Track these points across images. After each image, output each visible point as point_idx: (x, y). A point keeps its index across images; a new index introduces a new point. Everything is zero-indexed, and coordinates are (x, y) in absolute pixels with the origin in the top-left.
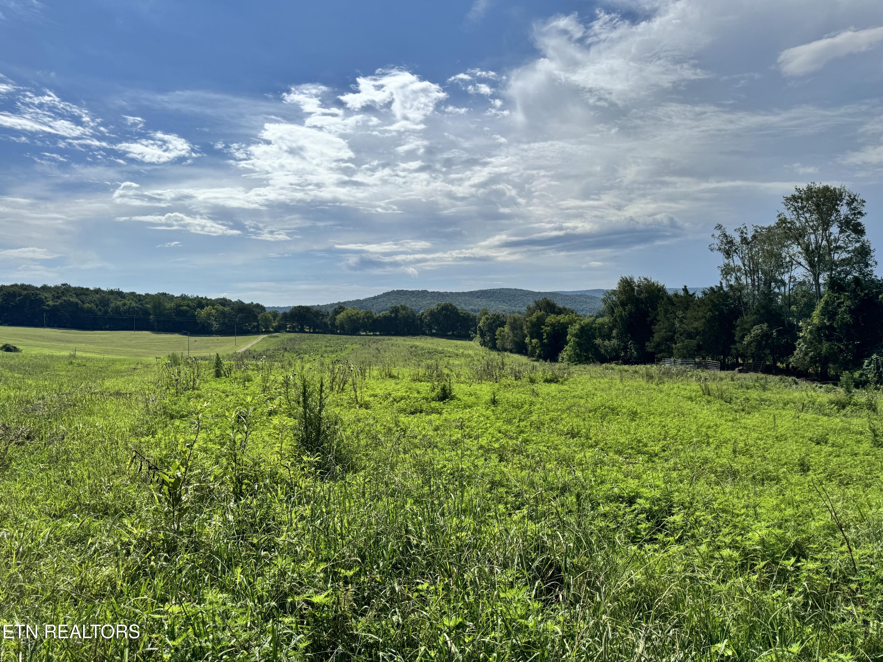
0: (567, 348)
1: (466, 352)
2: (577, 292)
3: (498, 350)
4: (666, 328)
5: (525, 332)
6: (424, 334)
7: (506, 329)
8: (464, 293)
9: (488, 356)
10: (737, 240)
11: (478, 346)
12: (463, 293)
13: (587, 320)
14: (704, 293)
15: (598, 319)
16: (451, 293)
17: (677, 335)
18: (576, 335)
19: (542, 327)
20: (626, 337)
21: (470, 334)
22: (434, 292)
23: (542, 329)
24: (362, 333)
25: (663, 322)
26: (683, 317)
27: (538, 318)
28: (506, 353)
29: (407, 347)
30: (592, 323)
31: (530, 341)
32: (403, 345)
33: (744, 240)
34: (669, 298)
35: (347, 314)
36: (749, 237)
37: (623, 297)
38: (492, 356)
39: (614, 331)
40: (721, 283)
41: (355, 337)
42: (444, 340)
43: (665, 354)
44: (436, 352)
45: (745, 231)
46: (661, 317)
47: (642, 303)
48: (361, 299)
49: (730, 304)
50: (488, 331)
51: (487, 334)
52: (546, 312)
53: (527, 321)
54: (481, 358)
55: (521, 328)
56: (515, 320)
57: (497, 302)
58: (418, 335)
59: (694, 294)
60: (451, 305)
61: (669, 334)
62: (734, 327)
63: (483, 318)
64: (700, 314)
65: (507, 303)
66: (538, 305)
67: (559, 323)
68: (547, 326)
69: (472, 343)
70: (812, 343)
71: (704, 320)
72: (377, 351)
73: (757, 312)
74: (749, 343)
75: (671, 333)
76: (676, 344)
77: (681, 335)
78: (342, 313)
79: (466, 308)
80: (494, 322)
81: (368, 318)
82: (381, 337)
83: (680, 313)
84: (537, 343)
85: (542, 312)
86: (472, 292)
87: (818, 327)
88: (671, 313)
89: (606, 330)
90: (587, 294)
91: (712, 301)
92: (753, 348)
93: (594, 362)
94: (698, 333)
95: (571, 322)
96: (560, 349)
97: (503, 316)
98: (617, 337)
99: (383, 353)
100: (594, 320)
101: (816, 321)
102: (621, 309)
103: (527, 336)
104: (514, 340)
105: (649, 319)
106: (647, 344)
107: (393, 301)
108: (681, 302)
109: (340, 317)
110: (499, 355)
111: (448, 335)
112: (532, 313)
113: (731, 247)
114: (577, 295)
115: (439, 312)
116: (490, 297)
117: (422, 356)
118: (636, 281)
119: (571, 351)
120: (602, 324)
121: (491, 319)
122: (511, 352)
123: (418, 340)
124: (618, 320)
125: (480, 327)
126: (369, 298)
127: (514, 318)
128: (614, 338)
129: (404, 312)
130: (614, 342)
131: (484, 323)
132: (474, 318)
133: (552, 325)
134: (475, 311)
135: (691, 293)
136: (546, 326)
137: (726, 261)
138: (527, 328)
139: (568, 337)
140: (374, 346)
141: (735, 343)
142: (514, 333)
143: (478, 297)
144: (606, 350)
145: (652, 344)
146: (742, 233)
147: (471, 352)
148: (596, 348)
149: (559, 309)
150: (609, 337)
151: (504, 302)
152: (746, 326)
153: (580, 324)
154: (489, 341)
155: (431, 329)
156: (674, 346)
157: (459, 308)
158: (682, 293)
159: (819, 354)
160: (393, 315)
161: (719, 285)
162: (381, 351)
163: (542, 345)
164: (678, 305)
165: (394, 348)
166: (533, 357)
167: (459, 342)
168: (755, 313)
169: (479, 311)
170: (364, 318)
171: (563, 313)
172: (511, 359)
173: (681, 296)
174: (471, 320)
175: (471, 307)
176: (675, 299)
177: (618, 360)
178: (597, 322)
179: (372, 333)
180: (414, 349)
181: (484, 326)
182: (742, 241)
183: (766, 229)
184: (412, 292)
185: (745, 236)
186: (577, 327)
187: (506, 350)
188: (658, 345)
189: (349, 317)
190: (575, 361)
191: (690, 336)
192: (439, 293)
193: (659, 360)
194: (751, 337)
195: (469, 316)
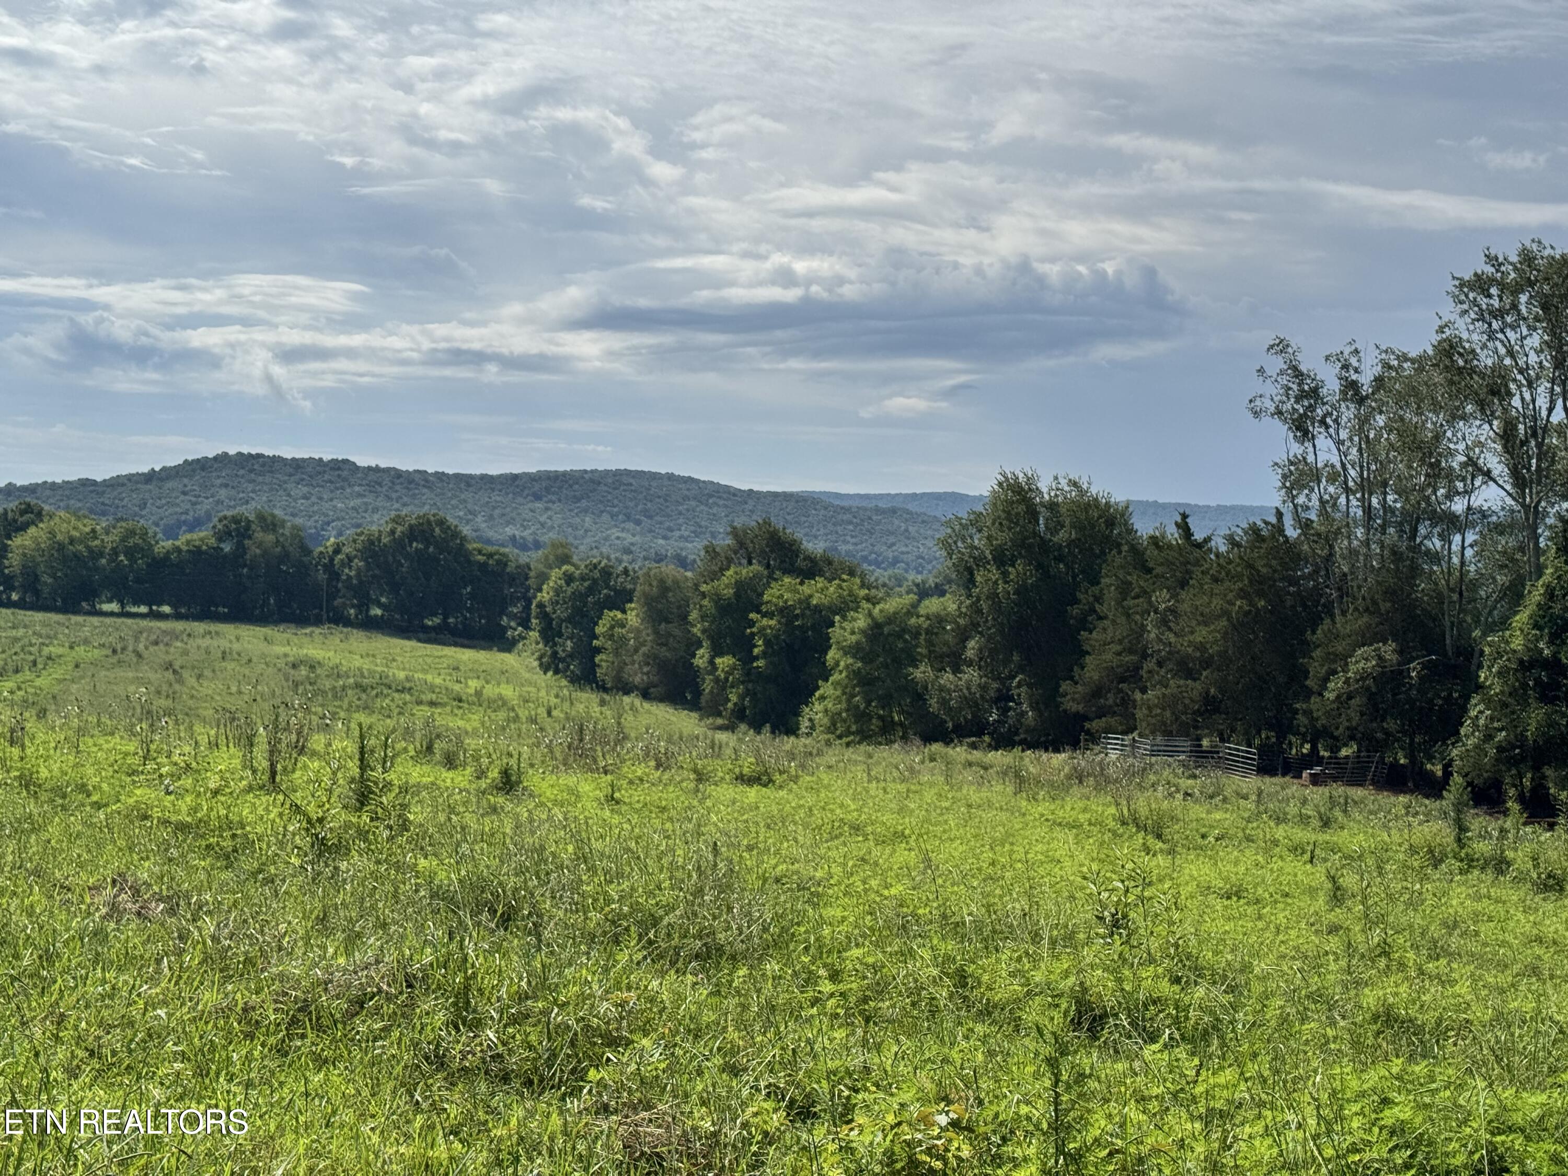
0: (826, 689)
1: (490, 691)
2: (881, 496)
3: (602, 688)
4: (1120, 642)
5: (696, 630)
6: (339, 619)
7: (633, 616)
8: (486, 480)
9: (566, 705)
10: (1332, 385)
11: (530, 670)
12: (483, 477)
13: (891, 605)
14: (1231, 540)
15: (926, 602)
16: (440, 476)
17: (1150, 664)
18: (854, 651)
19: (753, 616)
20: (1006, 662)
21: (504, 629)
22: (377, 469)
23: (752, 624)
24: (106, 607)
25: (1113, 621)
26: (1172, 610)
27: (741, 586)
28: (627, 699)
29: (281, 663)
30: (909, 614)
31: (711, 662)
32: (263, 656)
33: (1351, 389)
34: (1136, 551)
35: (52, 533)
36: (1366, 379)
37: (1003, 537)
38: (581, 707)
39: (972, 644)
40: (1279, 515)
41: (80, 619)
42: (413, 643)
43: (1112, 721)
44: (386, 685)
45: (1354, 361)
46: (1108, 607)
47: (1059, 559)
48: (100, 475)
49: (1303, 577)
50: (569, 620)
51: (567, 630)
52: (768, 566)
53: (704, 595)
54: (542, 711)
55: (684, 617)
56: (664, 588)
57: (605, 517)
58: (318, 622)
59: (1207, 540)
60: (441, 523)
61: (1128, 658)
62: (1306, 648)
63: (555, 574)
64: (1217, 603)
65: (638, 522)
66: (741, 544)
67: (808, 606)
68: (769, 615)
69: (509, 659)
70: (1505, 705)
71: (1224, 622)
72: (169, 675)
73: (1371, 609)
74: (1344, 699)
75: (1134, 658)
76: (1144, 691)
77: (1160, 664)
78: (32, 530)
79: (490, 534)
80: (591, 590)
81: (130, 553)
82: (179, 626)
83: (1162, 598)
84: (733, 668)
85: (756, 567)
86: (515, 477)
87: (1521, 662)
88: (1137, 597)
89: (949, 638)
90: (913, 507)
91: (1250, 566)
92: (1354, 714)
93: (905, 738)
94: (1207, 663)
95: (844, 607)
96: (805, 693)
97: (626, 572)
98: (979, 663)
99: (192, 681)
100: (915, 606)
101: (1517, 643)
102: (995, 574)
103: (700, 646)
104: (655, 657)
105: (1075, 611)
106: (1065, 686)
107: (223, 493)
108: (1168, 563)
109: (22, 543)
110: (603, 703)
111: (425, 629)
112: (722, 570)
113: (1312, 408)
114: (878, 510)
115: (399, 544)
116: (578, 500)
117: (335, 697)
118: (1045, 490)
119: (838, 700)
120: (939, 620)
121: (583, 578)
122: (646, 695)
123: (318, 639)
124: (984, 606)
125: (541, 606)
126: (130, 477)
127: (662, 581)
128: (970, 664)
129: (271, 538)
130: (971, 675)
131: (558, 591)
132: (523, 572)
133: (785, 611)
134: (524, 547)
135: (1198, 536)
136: (764, 615)
137: (1296, 449)
138: (703, 618)
139: (832, 655)
140: (159, 654)
141: (1308, 693)
142: (656, 632)
143: (538, 498)
144: (944, 702)
145: (1080, 688)
146: (1346, 367)
147: (507, 691)
148: (918, 695)
149: (809, 558)
150: (956, 662)
151: (628, 518)
152: (1340, 647)
153: (870, 614)
154: (571, 656)
155: (364, 605)
156: (1138, 696)
157: (466, 530)
158: (1173, 534)
159: (1522, 738)
160: (227, 547)
161: (1273, 520)
162: (186, 674)
163: (749, 675)
164: (1159, 570)
165: (230, 665)
166: (719, 714)
167: (466, 655)
168: (1367, 610)
169: (537, 545)
170: (115, 552)
171: (821, 573)
172: (644, 720)
173: (1170, 546)
174: (512, 579)
175: (510, 530)
176: (1152, 553)
177: (980, 734)
178: (922, 611)
179: (143, 609)
180: (304, 671)
181: (555, 603)
182: (1344, 392)
183: (1413, 361)
184: (297, 465)
185: (1354, 377)
186: (861, 622)
187: (627, 690)
188: (1097, 692)
189: (61, 547)
190: (848, 733)
191: (1186, 670)
192: (396, 475)
193: (1094, 738)
194: (1347, 681)
195: (503, 563)
